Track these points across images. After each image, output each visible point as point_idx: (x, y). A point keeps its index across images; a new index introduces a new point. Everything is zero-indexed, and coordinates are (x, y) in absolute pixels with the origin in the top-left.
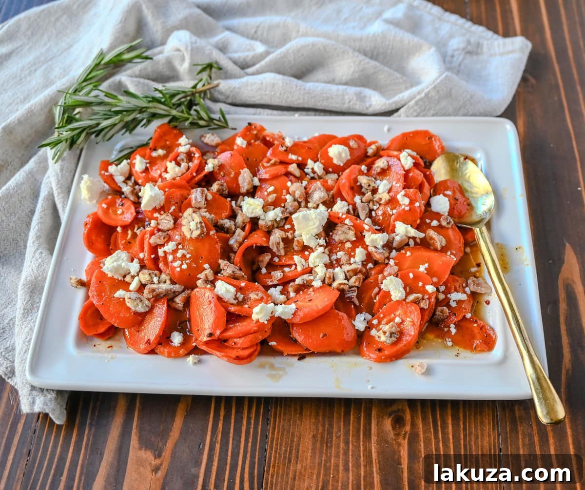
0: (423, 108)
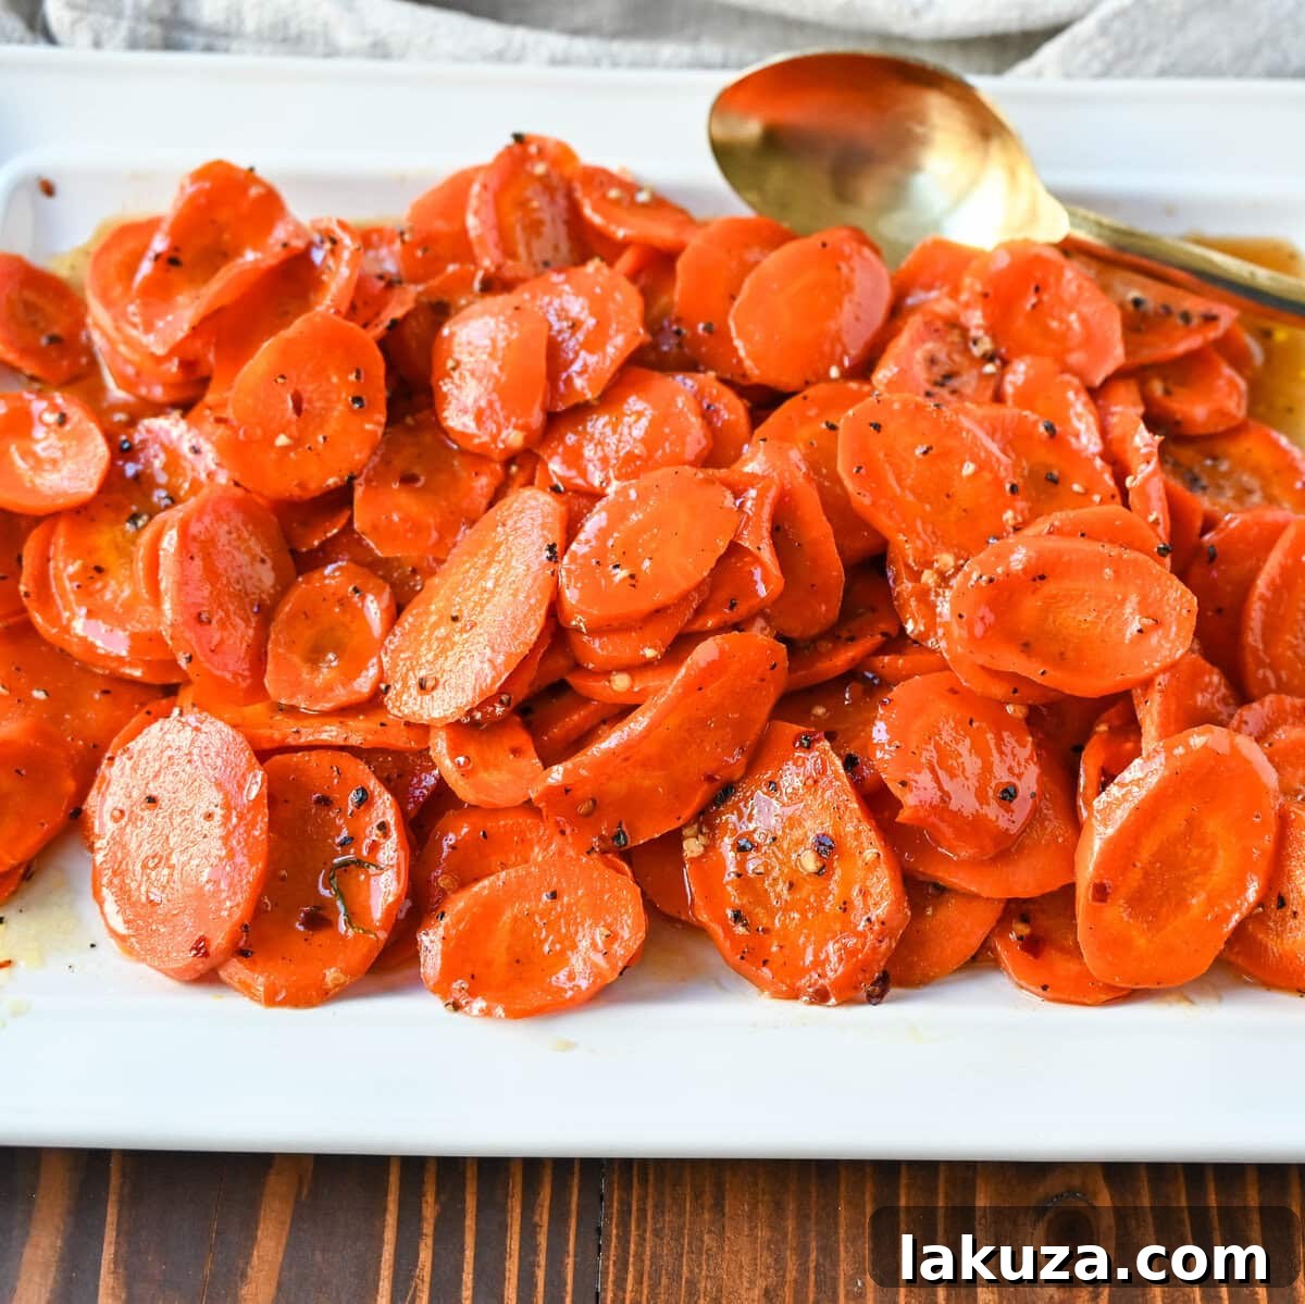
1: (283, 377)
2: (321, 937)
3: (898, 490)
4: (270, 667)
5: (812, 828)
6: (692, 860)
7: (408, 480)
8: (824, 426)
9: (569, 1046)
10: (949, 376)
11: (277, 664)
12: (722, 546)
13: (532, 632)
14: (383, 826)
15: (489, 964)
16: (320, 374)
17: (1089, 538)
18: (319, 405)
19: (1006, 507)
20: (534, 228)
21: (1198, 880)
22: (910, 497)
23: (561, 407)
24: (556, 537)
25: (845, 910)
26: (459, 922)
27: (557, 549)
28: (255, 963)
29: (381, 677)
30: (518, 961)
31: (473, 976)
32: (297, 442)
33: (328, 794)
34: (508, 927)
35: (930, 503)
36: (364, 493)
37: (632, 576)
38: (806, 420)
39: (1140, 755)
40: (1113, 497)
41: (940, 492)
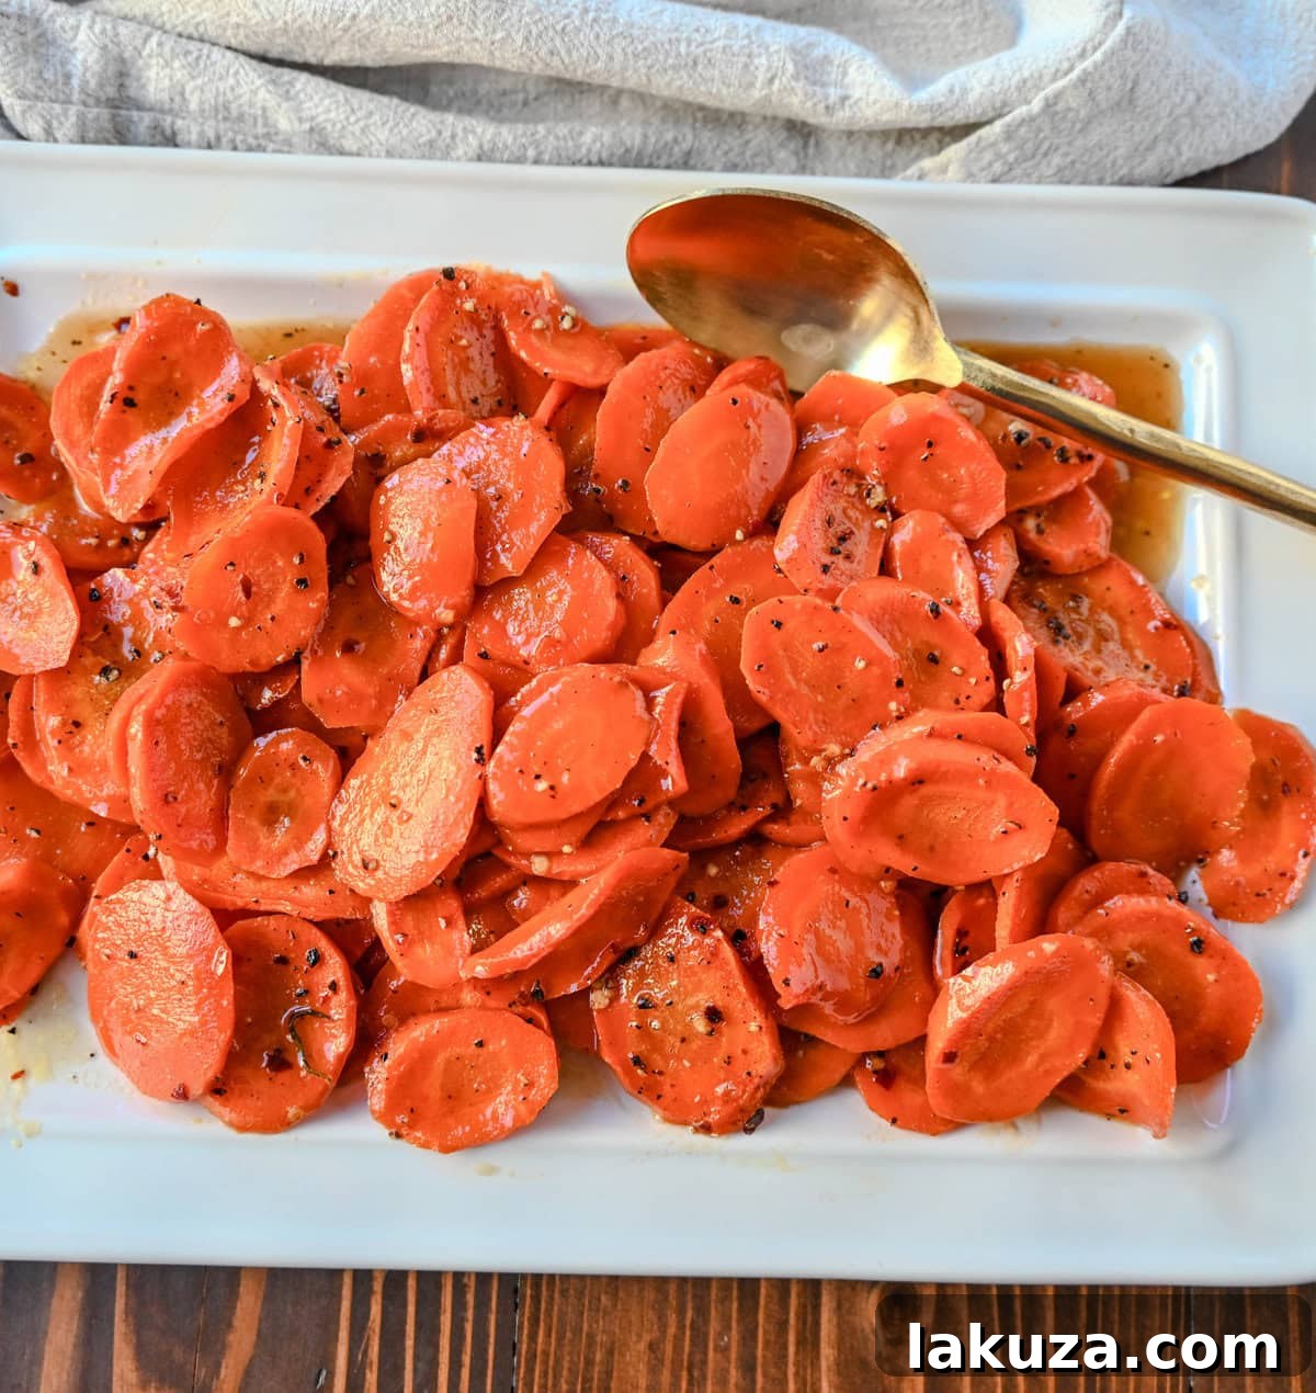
0: (1029, 146)
1: (232, 564)
2: (284, 1077)
3: (793, 683)
4: (231, 834)
5: (703, 1000)
6: (599, 1011)
7: (348, 648)
8: (728, 599)
9: (491, 1171)
10: (843, 539)
11: (236, 832)
12: (633, 758)
13: (461, 836)
14: (334, 986)
15: (425, 1099)
16: (266, 559)
17: (966, 740)
18: (266, 586)
19: (891, 698)
20: (464, 365)
21: (1034, 1043)
22: (805, 690)
23: (489, 581)
24: (484, 738)
25: (729, 1063)
26: (400, 1064)
27: (485, 751)
28: (227, 1099)
29: (329, 845)
30: (450, 1097)
31: (412, 1110)
32: (248, 621)
33: (285, 954)
34: (442, 1067)
35: (822, 693)
36: (310, 665)
37: (552, 788)
38: (712, 593)
39: (994, 950)
40: (988, 678)
41: (832, 682)
